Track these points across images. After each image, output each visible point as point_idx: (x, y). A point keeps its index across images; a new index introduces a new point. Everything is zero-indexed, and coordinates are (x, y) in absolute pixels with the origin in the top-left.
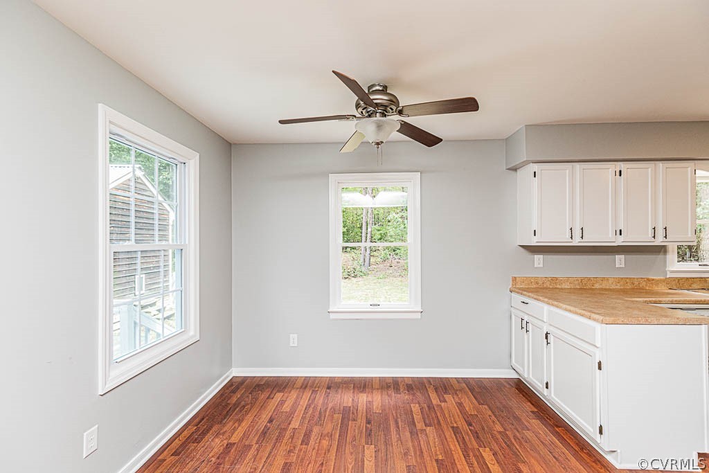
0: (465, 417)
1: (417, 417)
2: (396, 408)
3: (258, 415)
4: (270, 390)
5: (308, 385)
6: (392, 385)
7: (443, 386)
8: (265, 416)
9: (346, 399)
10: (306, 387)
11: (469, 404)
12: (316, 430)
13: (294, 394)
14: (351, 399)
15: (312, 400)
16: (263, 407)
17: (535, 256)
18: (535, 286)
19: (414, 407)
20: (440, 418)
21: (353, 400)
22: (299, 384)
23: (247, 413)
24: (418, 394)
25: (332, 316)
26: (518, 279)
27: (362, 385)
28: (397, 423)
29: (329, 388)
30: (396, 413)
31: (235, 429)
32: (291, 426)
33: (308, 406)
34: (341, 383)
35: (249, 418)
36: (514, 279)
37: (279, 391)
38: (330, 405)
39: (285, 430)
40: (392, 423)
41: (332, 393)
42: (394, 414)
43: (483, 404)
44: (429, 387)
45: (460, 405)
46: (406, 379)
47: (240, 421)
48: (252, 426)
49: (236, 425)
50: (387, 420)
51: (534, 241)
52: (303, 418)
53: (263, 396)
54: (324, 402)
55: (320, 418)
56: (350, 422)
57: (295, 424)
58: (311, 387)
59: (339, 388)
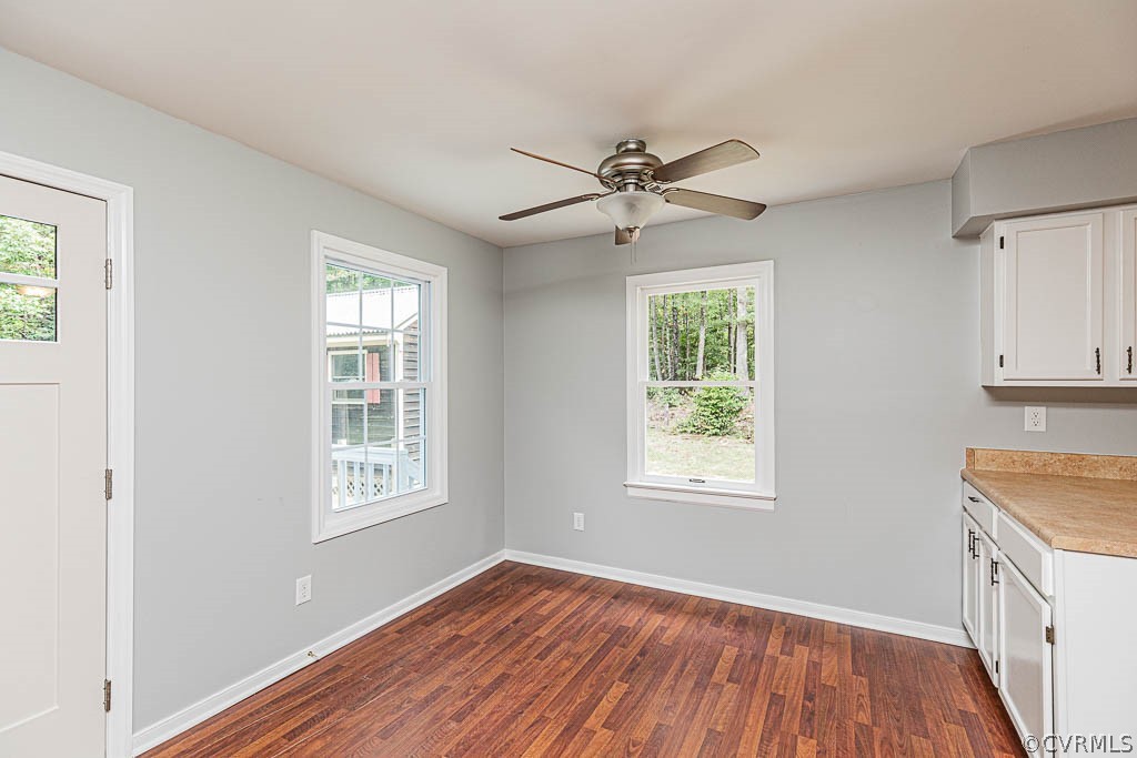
0: (811, 685)
1: (723, 665)
2: (699, 644)
3: (505, 612)
4: (539, 584)
5: (591, 588)
6: (718, 613)
7: (804, 632)
8: (514, 615)
9: (631, 616)
10: (586, 589)
11: (833, 667)
12: (564, 645)
13: (565, 595)
14: (637, 618)
15: (582, 608)
16: (518, 603)
17: (1026, 408)
18: (1022, 470)
19: (728, 650)
20: (761, 674)
21: (640, 620)
22: (577, 585)
23: (497, 605)
24: (751, 634)
25: (631, 492)
26: (978, 454)
27: (666, 603)
28: (684, 664)
29: (616, 597)
30: (693, 653)
31: (473, 620)
32: (536, 633)
33: (574, 614)
34: (638, 594)
35: (495, 612)
36: (971, 453)
37: (548, 589)
38: (603, 619)
39: (528, 635)
40: (677, 663)
41: (616, 605)
42: (689, 653)
43: (861, 675)
44: (777, 628)
45: (815, 667)
46: (744, 609)
47: (483, 613)
48: (492, 622)
49: (476, 617)
50: (672, 657)
51: (1000, 379)
52: (558, 627)
53: (525, 590)
54: (596, 614)
55: (579, 632)
56: (616, 648)
57: (543, 632)
58: (593, 591)
59: (629, 599)
